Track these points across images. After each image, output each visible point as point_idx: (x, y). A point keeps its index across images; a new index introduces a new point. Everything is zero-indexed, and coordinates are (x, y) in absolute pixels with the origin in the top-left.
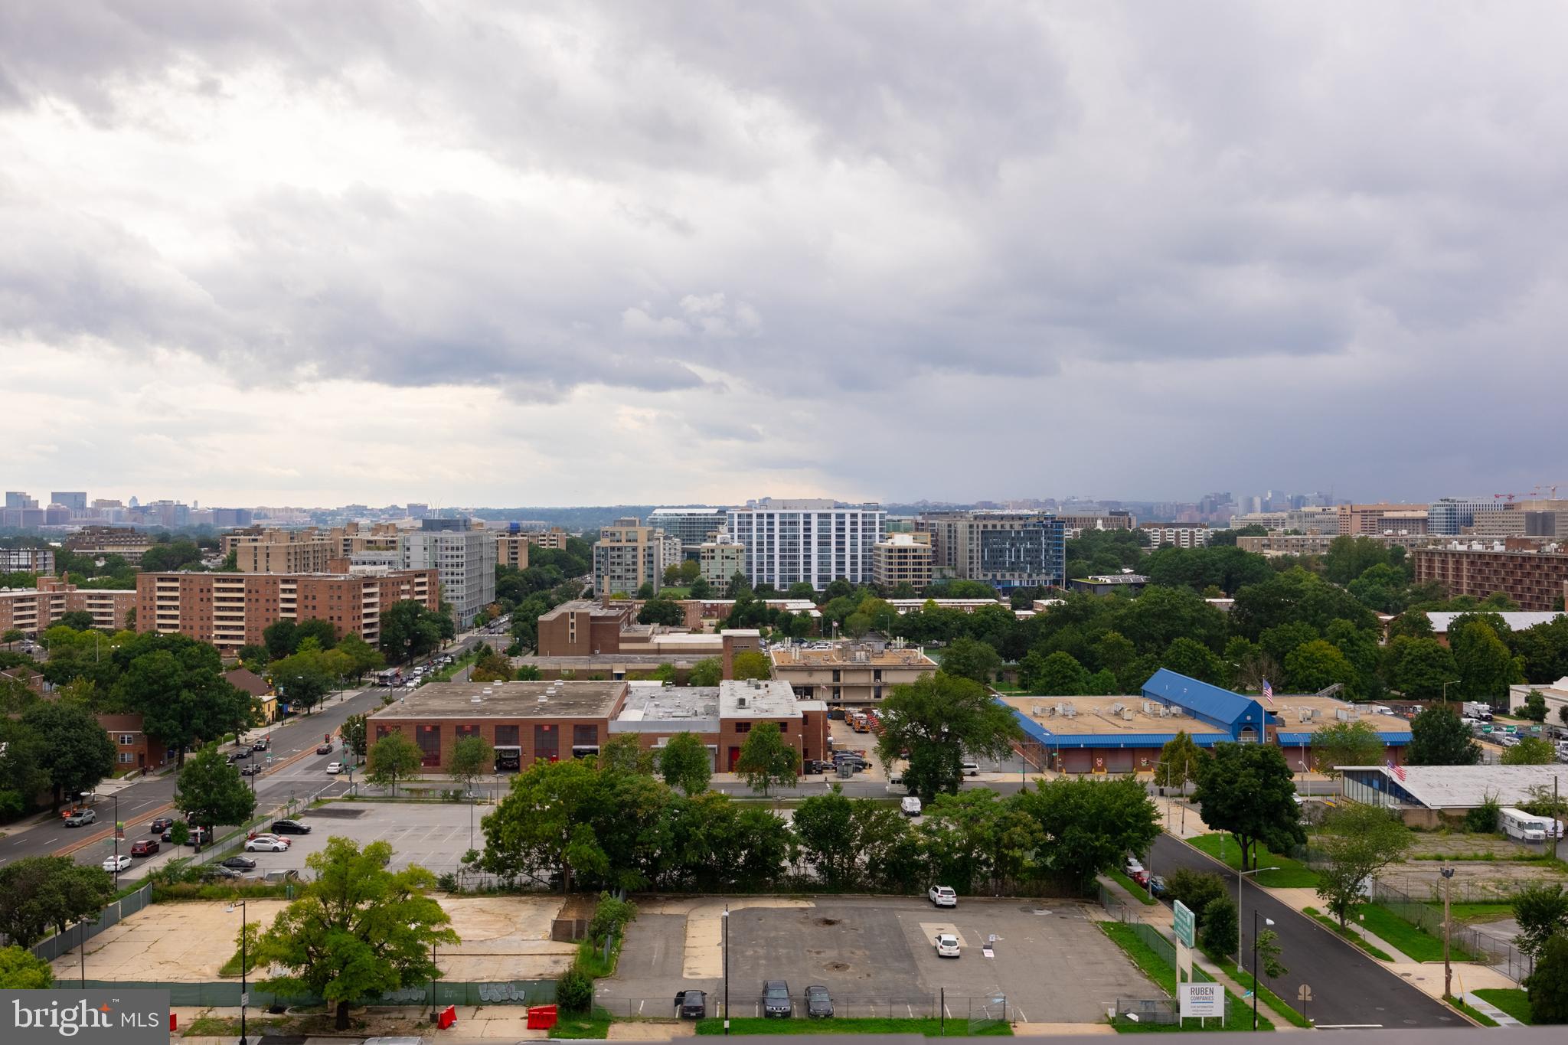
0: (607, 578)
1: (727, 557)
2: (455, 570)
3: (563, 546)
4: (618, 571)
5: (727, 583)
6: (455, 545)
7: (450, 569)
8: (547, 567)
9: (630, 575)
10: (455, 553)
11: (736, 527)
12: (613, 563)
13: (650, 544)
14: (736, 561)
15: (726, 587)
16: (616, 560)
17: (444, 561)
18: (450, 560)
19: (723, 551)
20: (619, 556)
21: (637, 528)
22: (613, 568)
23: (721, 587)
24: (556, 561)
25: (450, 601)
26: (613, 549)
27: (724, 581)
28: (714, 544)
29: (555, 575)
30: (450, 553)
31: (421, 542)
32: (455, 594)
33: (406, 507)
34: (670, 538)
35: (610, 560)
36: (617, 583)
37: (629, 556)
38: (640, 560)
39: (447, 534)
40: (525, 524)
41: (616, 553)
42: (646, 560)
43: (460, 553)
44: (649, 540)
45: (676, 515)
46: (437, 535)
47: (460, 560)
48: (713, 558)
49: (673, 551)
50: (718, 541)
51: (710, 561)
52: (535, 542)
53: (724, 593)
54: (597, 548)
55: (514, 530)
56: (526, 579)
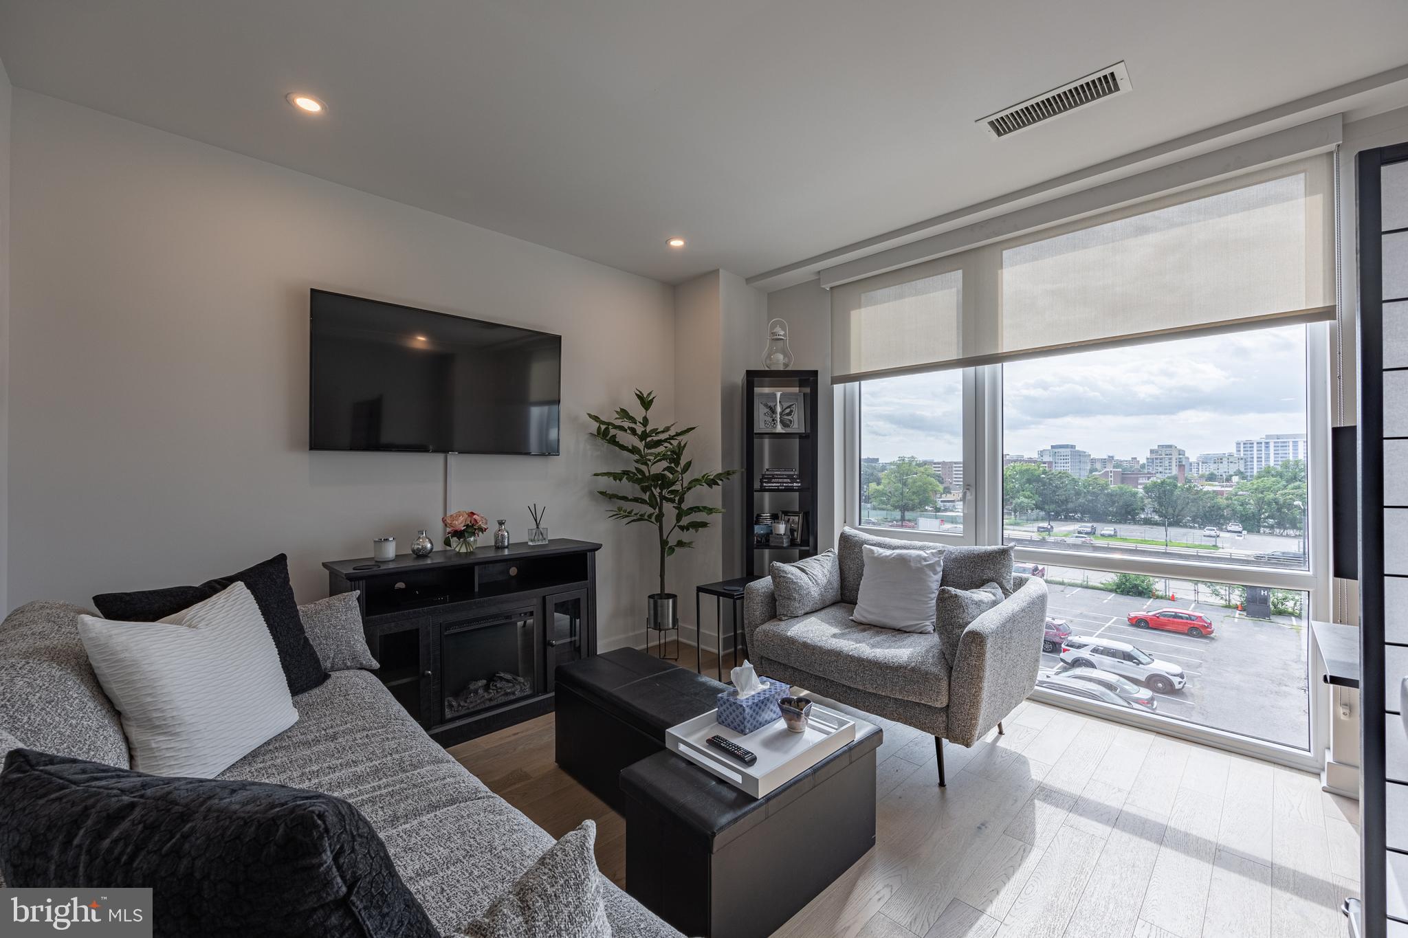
2: (1065, 465)
6: (1065, 454)
10: (1065, 458)
11: (1242, 449)
16: (1159, 464)
18: (1062, 461)
20: (1160, 463)
22: (1157, 468)
26: (1156, 459)
30: (1062, 458)
37: (1167, 462)
38: (1174, 464)
41: (1158, 461)
43: (1067, 457)
46: (1056, 450)
48: (1222, 462)
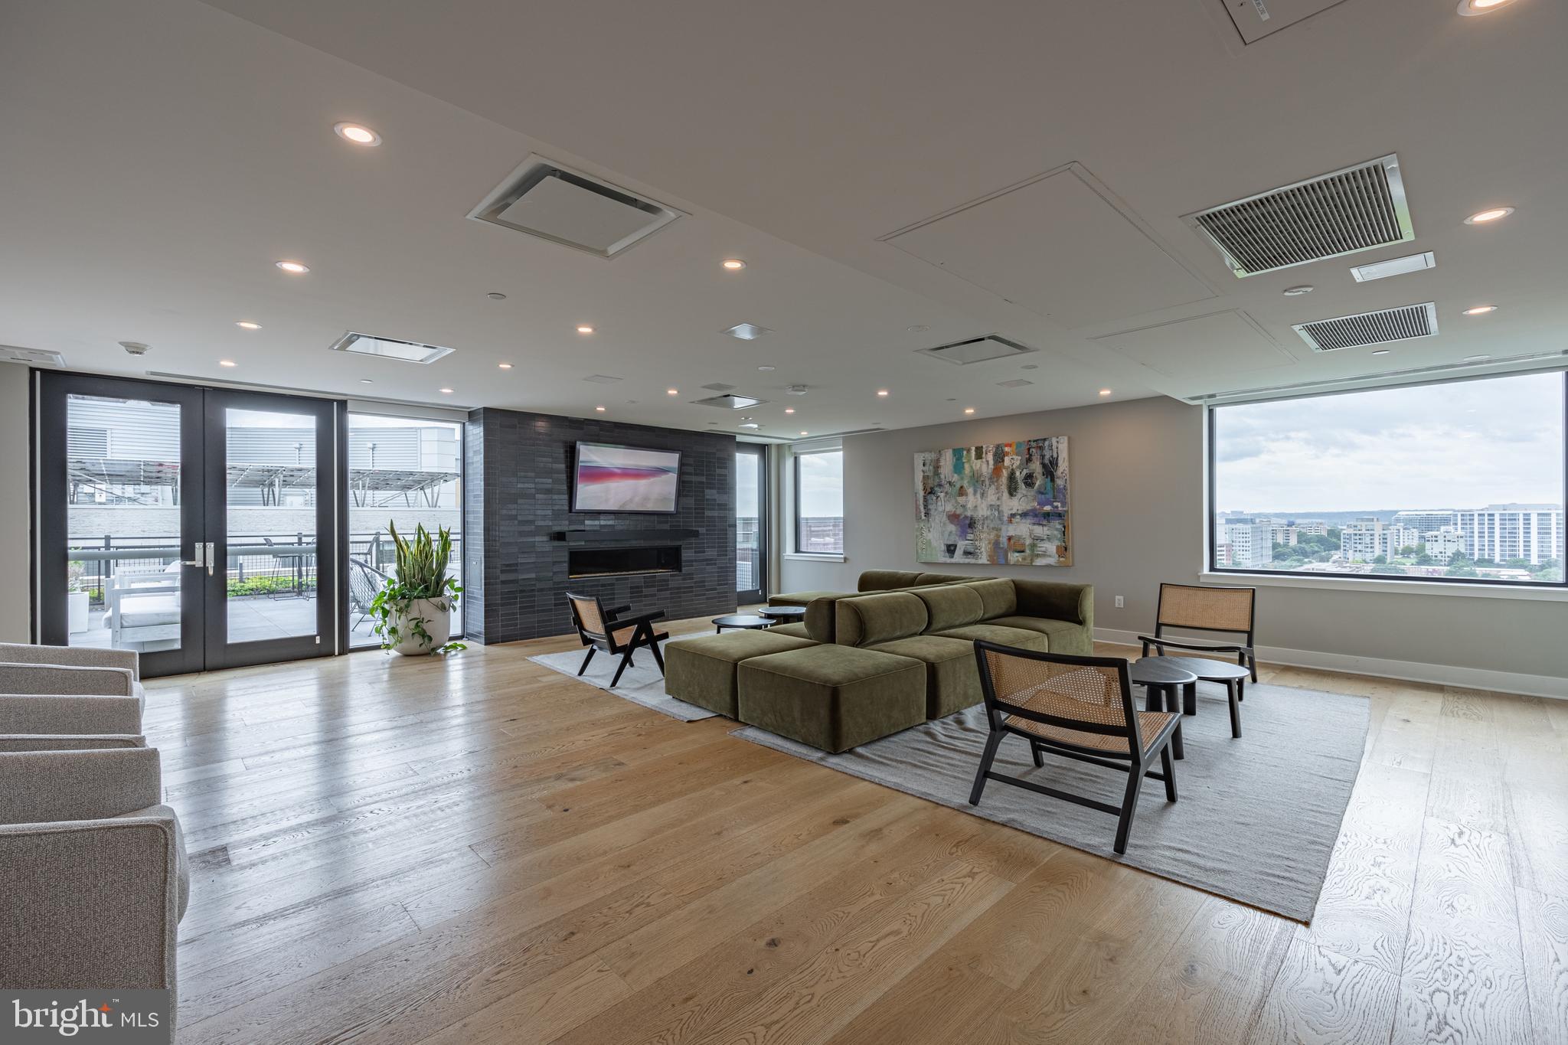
0: (1351, 552)
1: (1449, 541)
3: (1324, 533)
4: (1359, 547)
5: (1448, 557)
7: (1241, 544)
8: (1311, 544)
9: (1369, 550)
12: (1356, 543)
13: (1385, 532)
14: (1457, 543)
15: (1447, 559)
17: (1238, 540)
19: (1445, 537)
21: (1375, 523)
23: (1443, 559)
24: (1318, 541)
25: (1241, 560)
27: (1446, 555)
28: (1439, 533)
29: (1316, 549)
31: (1224, 530)
32: (1244, 557)
33: (1229, 512)
34: (1409, 529)
35: (1353, 541)
36: (1358, 554)
39: (1240, 526)
40: (1298, 521)
42: (1381, 541)
44: (1383, 530)
45: (1416, 515)
47: (1247, 539)
49: (1410, 537)
50: (1442, 531)
51: (1434, 542)
52: (1303, 531)
53: (1446, 563)
54: (1344, 534)
55: (1291, 524)
56: (1294, 550)
